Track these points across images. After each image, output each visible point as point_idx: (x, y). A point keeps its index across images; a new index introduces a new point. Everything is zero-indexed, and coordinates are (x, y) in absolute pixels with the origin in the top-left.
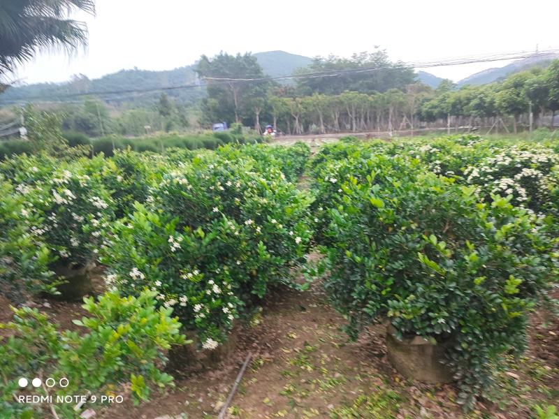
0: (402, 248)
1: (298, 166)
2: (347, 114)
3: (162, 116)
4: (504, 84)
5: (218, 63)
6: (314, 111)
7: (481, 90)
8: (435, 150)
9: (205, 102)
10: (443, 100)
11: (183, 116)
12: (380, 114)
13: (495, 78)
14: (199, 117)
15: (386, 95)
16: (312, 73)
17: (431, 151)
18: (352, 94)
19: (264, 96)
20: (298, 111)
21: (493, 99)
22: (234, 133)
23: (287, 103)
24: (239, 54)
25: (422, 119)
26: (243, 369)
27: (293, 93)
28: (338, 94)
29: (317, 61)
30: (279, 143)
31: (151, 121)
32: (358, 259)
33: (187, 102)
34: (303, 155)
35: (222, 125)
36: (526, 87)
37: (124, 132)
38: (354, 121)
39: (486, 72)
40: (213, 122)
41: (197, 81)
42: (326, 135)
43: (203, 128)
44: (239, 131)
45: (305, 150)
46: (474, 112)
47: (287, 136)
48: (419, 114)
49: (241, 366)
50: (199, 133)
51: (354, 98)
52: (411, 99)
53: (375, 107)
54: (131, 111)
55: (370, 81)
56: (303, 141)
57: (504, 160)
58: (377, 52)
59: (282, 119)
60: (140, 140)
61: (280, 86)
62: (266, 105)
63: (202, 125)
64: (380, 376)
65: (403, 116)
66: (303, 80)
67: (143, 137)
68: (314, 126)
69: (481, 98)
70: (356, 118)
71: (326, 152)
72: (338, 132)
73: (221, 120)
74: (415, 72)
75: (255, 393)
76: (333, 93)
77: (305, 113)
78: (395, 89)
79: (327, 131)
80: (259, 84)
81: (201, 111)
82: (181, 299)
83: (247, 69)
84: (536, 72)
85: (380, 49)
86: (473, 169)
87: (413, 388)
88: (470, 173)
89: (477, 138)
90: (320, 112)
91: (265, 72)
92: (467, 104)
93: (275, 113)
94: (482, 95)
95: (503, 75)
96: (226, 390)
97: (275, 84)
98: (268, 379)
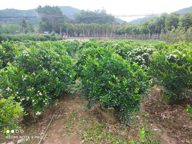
0: (104, 79)
1: (74, 49)
2: (92, 31)
3: (24, 28)
4: (142, 24)
5: (45, 9)
6: (81, 29)
7: (135, 25)
8: (119, 45)
9: (41, 23)
10: (124, 28)
11: (32, 28)
12: (103, 31)
13: (140, 22)
14: (38, 28)
15: (106, 25)
16: (80, 15)
17: (118, 46)
18: (94, 24)
19: (63, 23)
20: (75, 29)
21: (139, 29)
22: (52, 35)
23: (72, 26)
24: (54, 6)
25: (117, 34)
26: (51, 121)
27: (74, 22)
28: (90, 23)
29: (83, 11)
30: (69, 40)
31: (19, 29)
32: (91, 83)
33: (34, 22)
34: (77, 45)
35: (47, 32)
36: (149, 25)
37: (8, 33)
38: (95, 33)
39: (137, 19)
40: (44, 31)
41: (38, 15)
42: (85, 38)
43: (40, 33)
44: (54, 35)
45: (77, 43)
46: (133, 32)
47: (71, 38)
48: (116, 32)
49: (50, 120)
50: (39, 35)
51: (95, 25)
52: (114, 27)
53: (102, 29)
54: (11, 25)
55: (100, 20)
56: (77, 40)
57: (139, 50)
58: (103, 10)
59: (70, 31)
60: (14, 36)
61: (69, 19)
62: (64, 26)
63: (40, 32)
64: (97, 120)
65: (111, 33)
66: (77, 18)
67: (16, 35)
68: (81, 34)
69: (135, 28)
70: (95, 32)
71: (84, 44)
72: (89, 37)
73: (47, 30)
74: (115, 18)
75: (55, 129)
76: (88, 23)
77: (78, 30)
78: (109, 23)
79: (86, 36)
80: (61, 18)
81: (39, 27)
82: (27, 98)
83: (57, 12)
84: (152, 21)
85: (104, 9)
86: (130, 52)
87: (107, 123)
88: (129, 53)
89: (133, 42)
90: (83, 30)
91: (63, 14)
92: (131, 30)
93: (67, 29)
94: (136, 27)
95: (142, 21)
96: (44, 128)
97: (67, 18)
98: (60, 124)
